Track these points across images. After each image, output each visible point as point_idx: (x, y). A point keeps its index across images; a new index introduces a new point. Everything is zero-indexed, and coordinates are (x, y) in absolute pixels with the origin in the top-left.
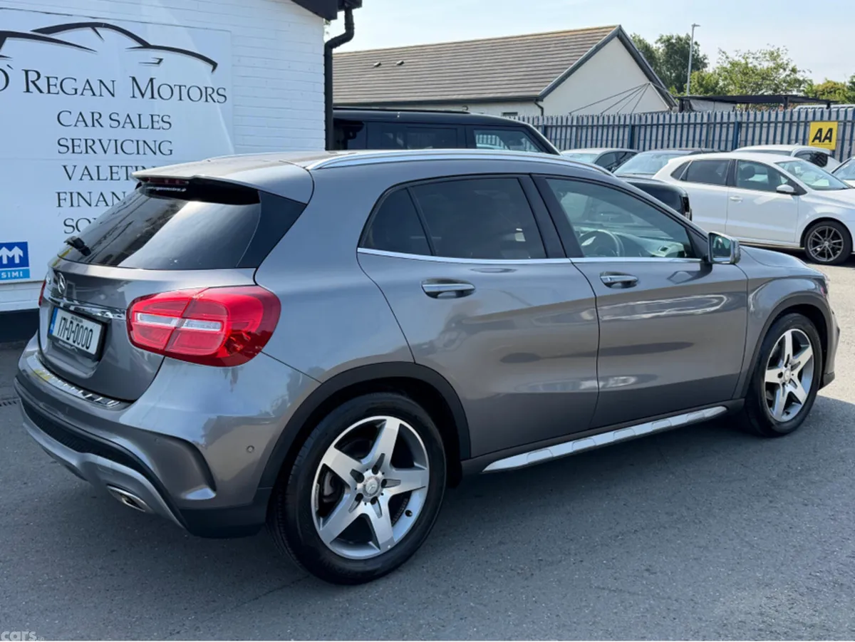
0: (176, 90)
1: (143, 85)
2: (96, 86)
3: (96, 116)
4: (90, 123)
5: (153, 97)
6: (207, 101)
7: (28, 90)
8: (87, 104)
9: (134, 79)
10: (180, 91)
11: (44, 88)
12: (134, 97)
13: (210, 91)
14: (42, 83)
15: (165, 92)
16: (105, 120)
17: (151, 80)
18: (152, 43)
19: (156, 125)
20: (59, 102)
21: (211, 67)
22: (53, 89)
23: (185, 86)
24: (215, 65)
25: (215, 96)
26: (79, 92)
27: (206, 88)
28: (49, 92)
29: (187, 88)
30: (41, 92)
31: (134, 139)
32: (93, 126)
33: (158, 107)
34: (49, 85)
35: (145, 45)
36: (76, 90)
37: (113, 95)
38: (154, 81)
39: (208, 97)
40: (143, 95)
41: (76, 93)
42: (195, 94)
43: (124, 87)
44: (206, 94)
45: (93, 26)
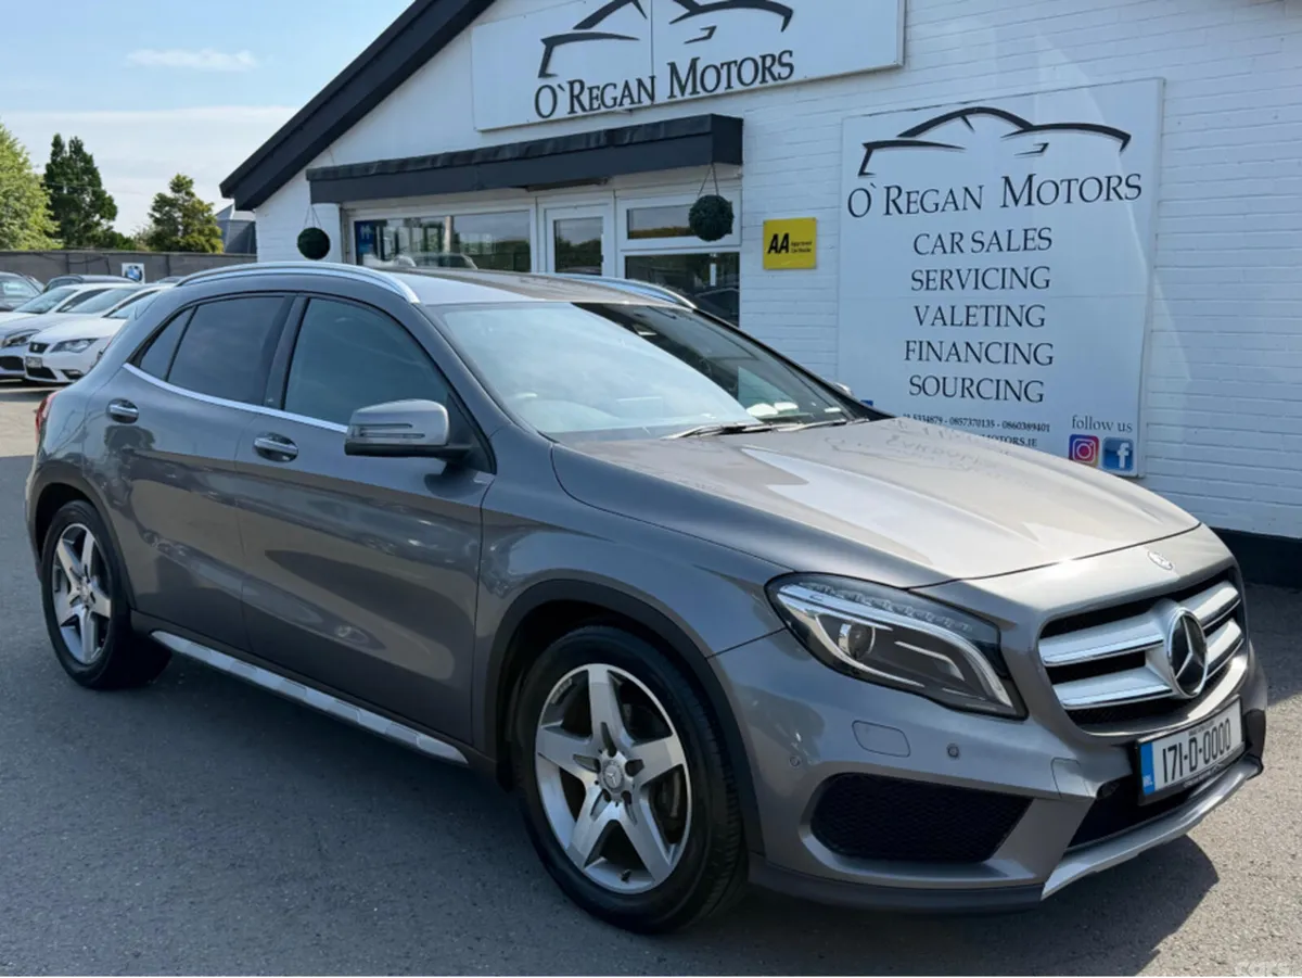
0: (1063, 188)
1: (1018, 184)
2: (959, 195)
3: (957, 238)
4: (948, 249)
5: (1030, 203)
6: (1108, 198)
7: (888, 213)
8: (946, 223)
9: (1007, 180)
10: (1069, 189)
11: (904, 209)
12: (1005, 206)
13: (1114, 182)
14: (902, 202)
15: (1048, 192)
16: (967, 244)
17: (1030, 178)
18: (1036, 122)
19: (1030, 244)
20: (917, 222)
21: (1119, 143)
22: (913, 208)
23: (1077, 180)
24: (1125, 138)
25: (1123, 189)
26: (940, 208)
27: (1109, 178)
28: (908, 212)
29: (1080, 182)
30: (900, 212)
31: (1000, 267)
32: (952, 252)
33: (1037, 216)
34: (909, 202)
35: (1026, 127)
36: (937, 205)
37: (979, 207)
38: (1034, 178)
39: (1112, 191)
40: (1016, 202)
41: (937, 209)
42: (1091, 190)
43: (994, 193)
44: (1108, 188)
45: (963, 114)
